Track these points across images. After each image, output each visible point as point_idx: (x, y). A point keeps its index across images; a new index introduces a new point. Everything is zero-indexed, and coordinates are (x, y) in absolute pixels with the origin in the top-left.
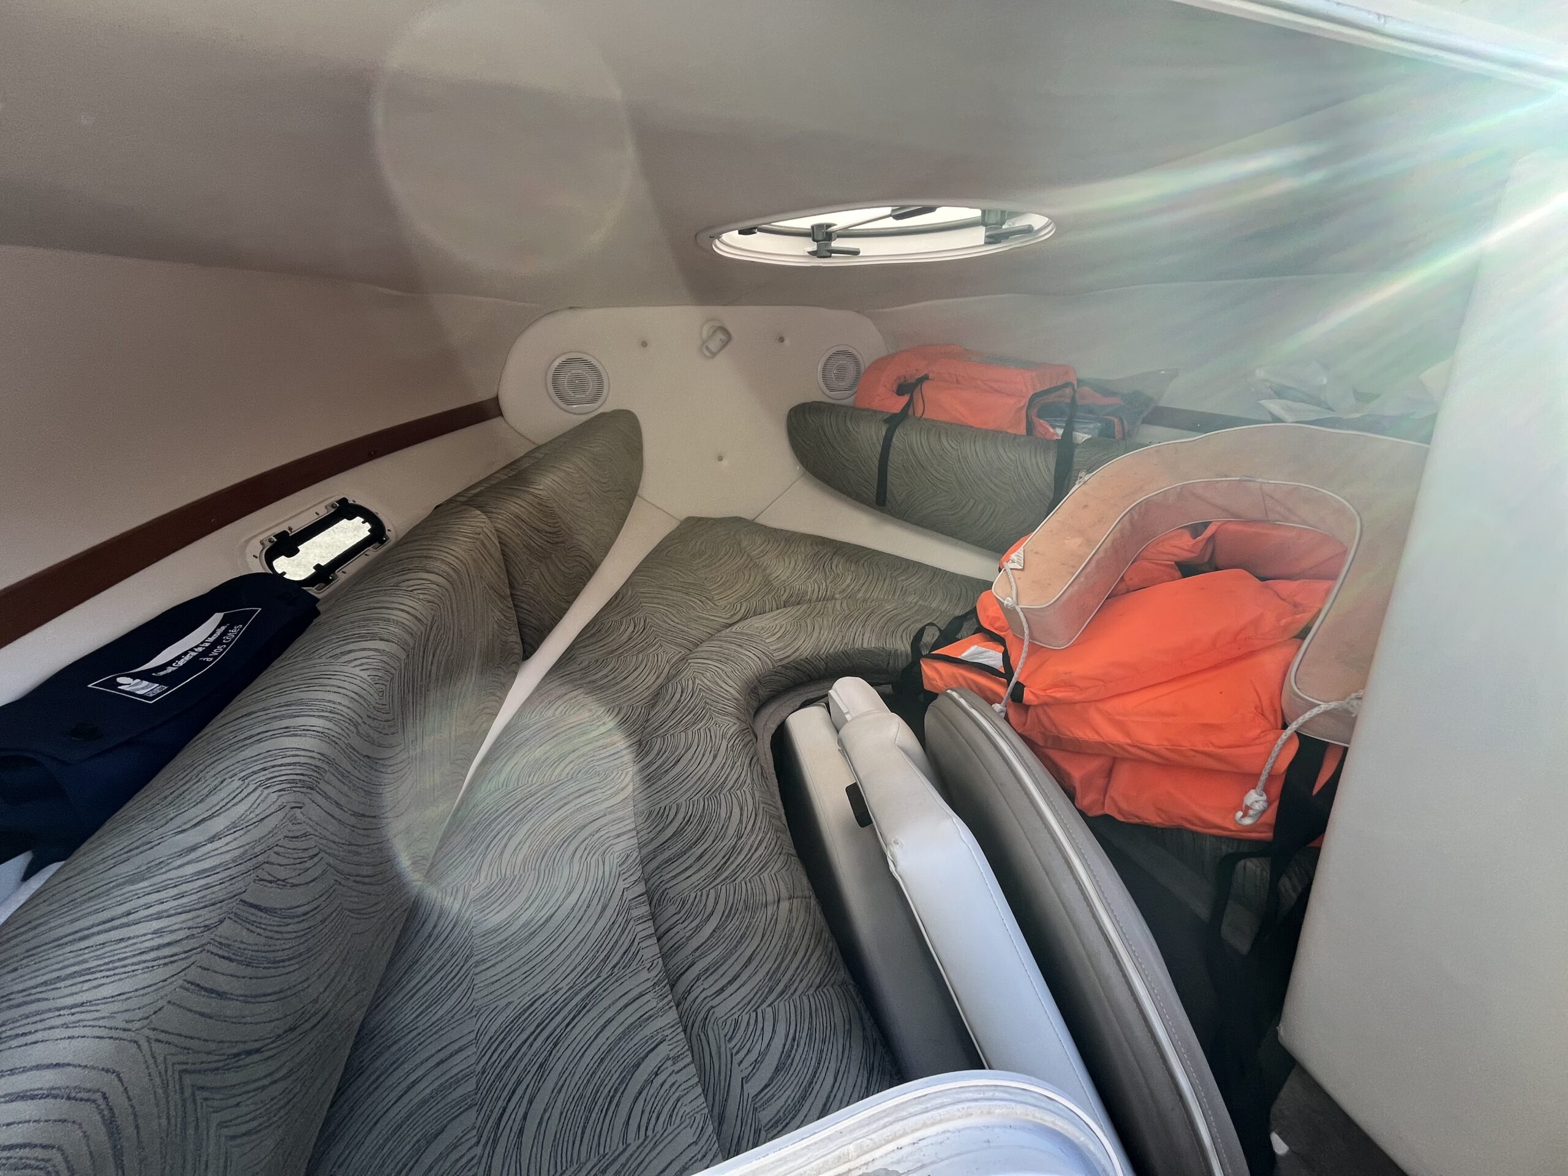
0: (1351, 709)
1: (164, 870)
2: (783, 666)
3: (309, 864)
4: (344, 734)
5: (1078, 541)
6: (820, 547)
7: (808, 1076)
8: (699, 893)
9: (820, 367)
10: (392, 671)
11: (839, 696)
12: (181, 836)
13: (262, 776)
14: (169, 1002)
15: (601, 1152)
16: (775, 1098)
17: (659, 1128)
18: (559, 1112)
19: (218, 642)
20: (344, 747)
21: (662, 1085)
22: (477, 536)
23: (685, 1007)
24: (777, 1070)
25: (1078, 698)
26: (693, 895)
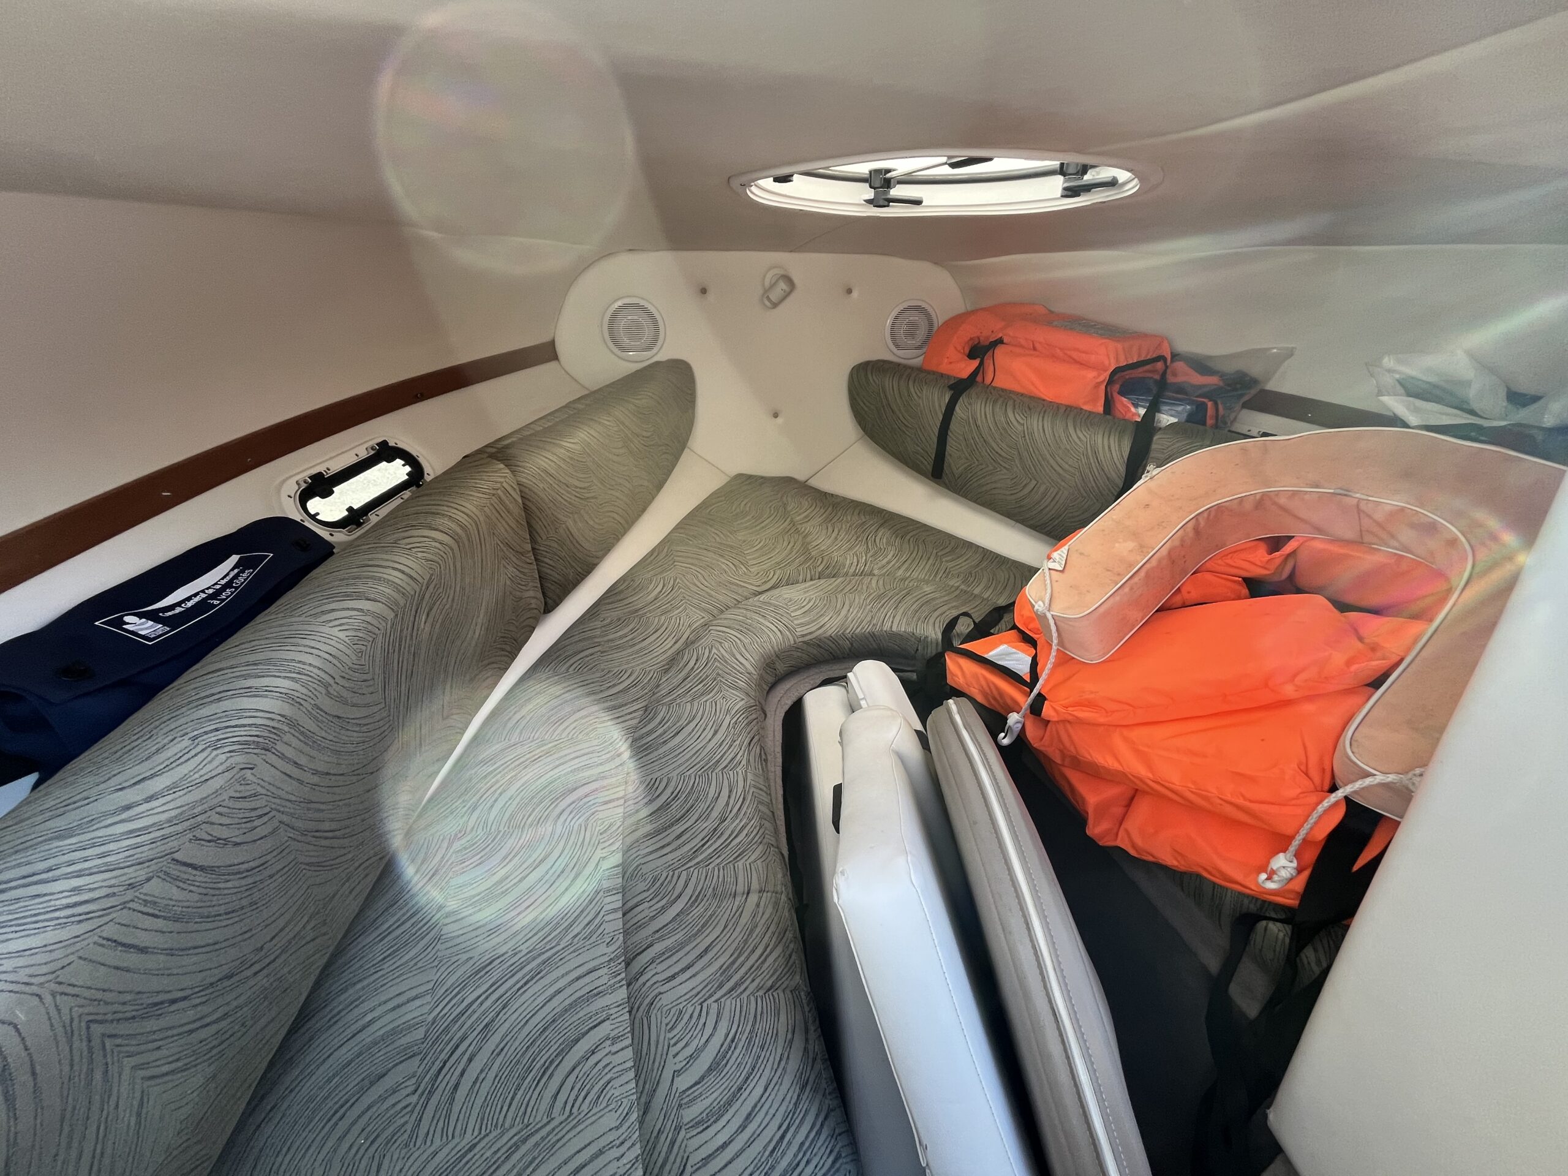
0: (1411, 787)
1: (94, 827)
2: (804, 642)
3: (256, 823)
4: (312, 696)
5: (1131, 545)
6: (868, 517)
7: (741, 1079)
8: (671, 873)
9: (889, 322)
10: (376, 631)
11: (858, 682)
12: (120, 793)
13: (212, 737)
14: (80, 958)
15: (526, 1121)
16: (702, 1098)
17: (585, 1107)
18: (494, 1075)
19: (229, 585)
20: (310, 709)
21: (596, 1064)
22: (494, 492)
23: (635, 988)
24: (710, 1070)
25: (1102, 720)
26: (664, 875)
